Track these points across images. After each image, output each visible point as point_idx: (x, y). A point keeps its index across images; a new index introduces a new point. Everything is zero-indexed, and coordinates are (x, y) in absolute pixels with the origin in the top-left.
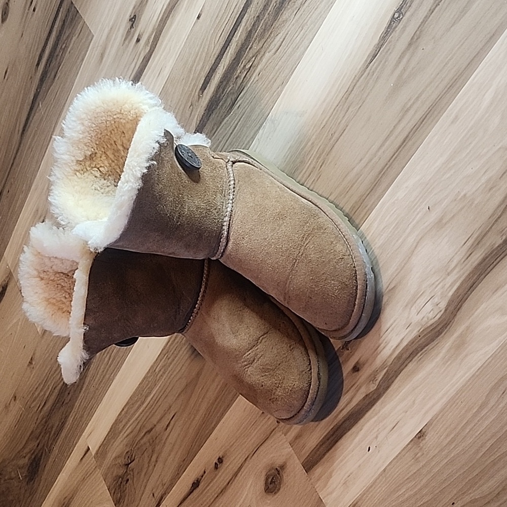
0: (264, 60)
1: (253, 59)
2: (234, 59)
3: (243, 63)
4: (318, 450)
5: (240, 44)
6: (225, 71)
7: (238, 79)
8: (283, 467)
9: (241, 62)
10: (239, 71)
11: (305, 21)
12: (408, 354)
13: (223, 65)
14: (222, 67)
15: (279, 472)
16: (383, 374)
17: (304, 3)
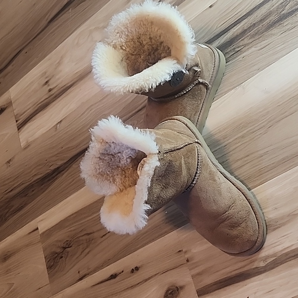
0: (250, 51)
1: (242, 47)
2: (228, 42)
3: (234, 46)
4: (211, 286)
5: (236, 34)
6: (219, 46)
7: (227, 54)
8: (182, 288)
9: (232, 45)
10: (229, 50)
11: (288, 40)
12: (293, 255)
13: (219, 41)
14: (218, 43)
15: (178, 289)
16: (272, 260)
17: (290, 30)
